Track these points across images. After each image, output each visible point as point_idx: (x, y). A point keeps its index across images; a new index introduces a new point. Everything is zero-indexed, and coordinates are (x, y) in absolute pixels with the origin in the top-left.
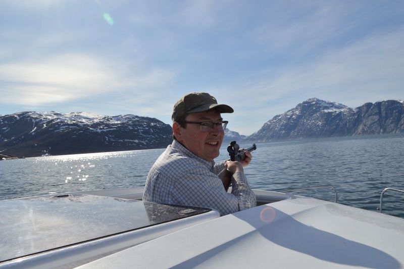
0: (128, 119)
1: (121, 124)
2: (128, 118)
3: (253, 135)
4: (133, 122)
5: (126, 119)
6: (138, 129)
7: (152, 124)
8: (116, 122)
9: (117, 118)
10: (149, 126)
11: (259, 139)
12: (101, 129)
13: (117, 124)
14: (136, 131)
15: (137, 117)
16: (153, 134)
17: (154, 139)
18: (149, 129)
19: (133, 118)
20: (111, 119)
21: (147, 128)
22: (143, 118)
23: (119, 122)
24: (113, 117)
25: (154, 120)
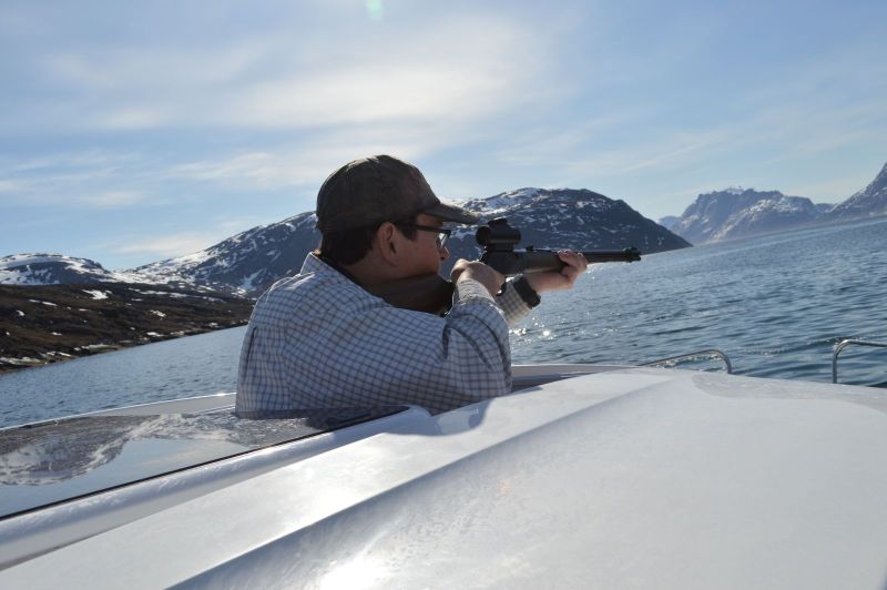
0: (521, 201)
1: (506, 213)
2: (522, 197)
3: (852, 200)
4: (535, 205)
5: (516, 200)
6: (548, 221)
7: (581, 204)
8: (495, 212)
9: (497, 200)
10: (573, 209)
11: (872, 208)
12: (463, 230)
13: (499, 215)
14: (543, 225)
15: (542, 192)
16: (584, 229)
17: (586, 239)
18: (574, 217)
19: (534, 196)
20: (484, 205)
21: (569, 216)
22: (556, 193)
23: (502, 210)
24: (487, 200)
25: (584, 194)
